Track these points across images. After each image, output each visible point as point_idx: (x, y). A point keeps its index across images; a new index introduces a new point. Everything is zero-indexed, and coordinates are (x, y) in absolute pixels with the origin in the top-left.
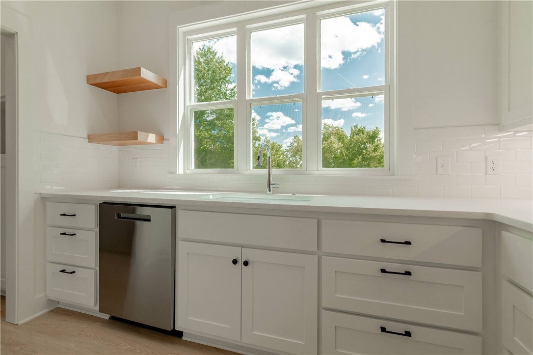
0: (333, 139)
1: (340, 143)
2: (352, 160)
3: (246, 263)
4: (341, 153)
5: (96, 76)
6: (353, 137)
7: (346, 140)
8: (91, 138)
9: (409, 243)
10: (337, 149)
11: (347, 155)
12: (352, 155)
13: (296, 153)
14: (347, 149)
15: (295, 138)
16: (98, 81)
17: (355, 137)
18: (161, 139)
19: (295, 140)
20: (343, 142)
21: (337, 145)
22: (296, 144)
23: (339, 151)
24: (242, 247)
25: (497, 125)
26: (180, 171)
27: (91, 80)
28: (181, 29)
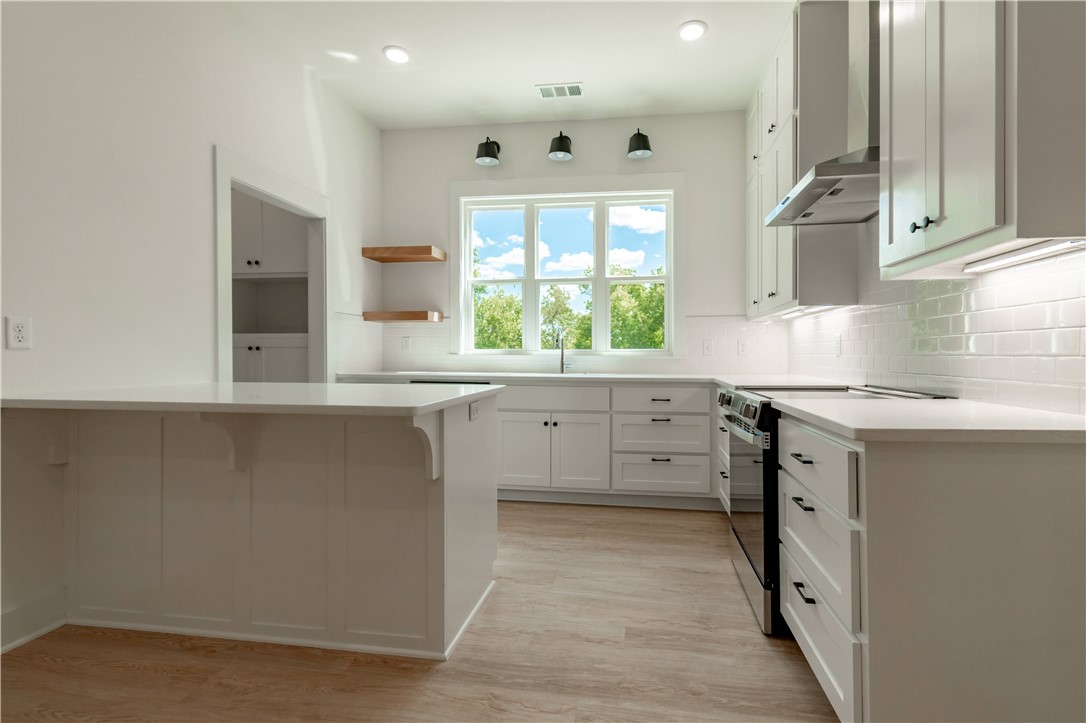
0: (621, 292)
1: (633, 300)
2: (654, 331)
3: (555, 424)
4: (635, 316)
5: (374, 250)
6: (655, 289)
7: (644, 295)
8: (367, 316)
9: (669, 400)
10: (628, 311)
11: (644, 322)
12: (654, 322)
13: (554, 317)
14: (645, 310)
15: (552, 288)
16: (377, 255)
17: (658, 289)
18: (442, 317)
19: (552, 291)
20: (638, 296)
21: (628, 304)
22: (553, 299)
23: (631, 313)
24: (551, 412)
25: (745, 316)
26: (462, 352)
27: (367, 253)
28: (463, 200)
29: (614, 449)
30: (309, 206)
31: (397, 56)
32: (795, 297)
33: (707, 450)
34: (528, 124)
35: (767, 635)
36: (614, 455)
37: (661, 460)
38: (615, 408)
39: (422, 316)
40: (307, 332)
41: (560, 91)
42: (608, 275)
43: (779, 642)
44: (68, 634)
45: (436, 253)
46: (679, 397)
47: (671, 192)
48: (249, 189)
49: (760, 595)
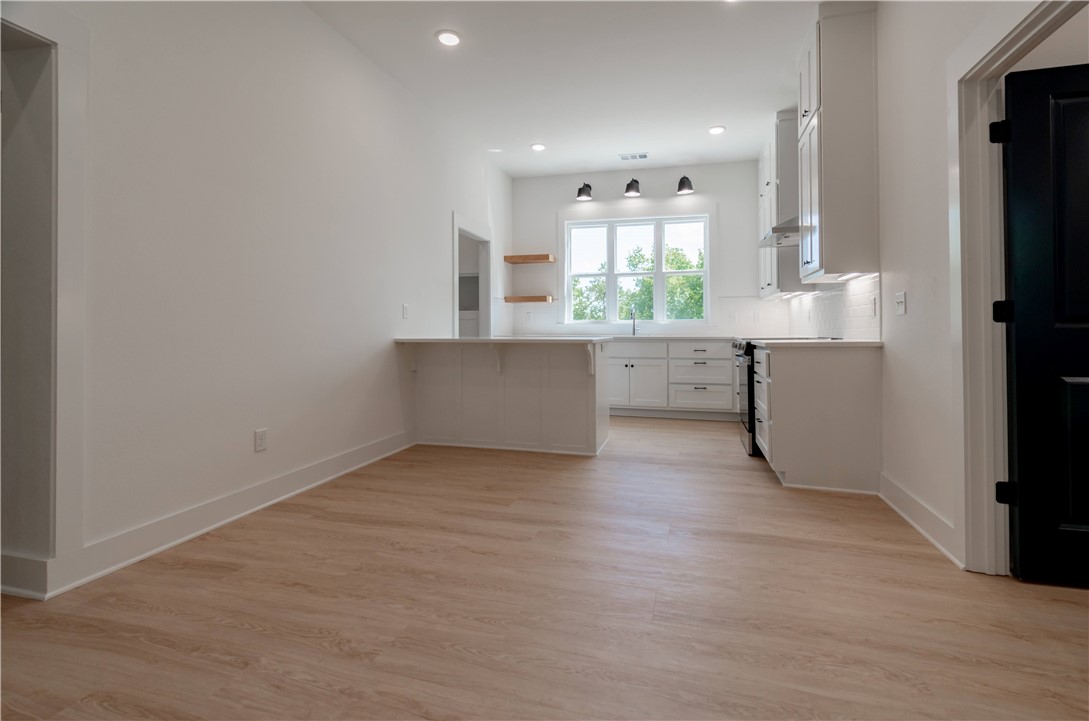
3: (632, 366)
5: (512, 257)
8: (507, 299)
9: (705, 351)
16: (514, 260)
18: (554, 300)
24: (630, 358)
25: (758, 297)
26: (566, 322)
27: (507, 259)
28: (566, 222)
29: (671, 381)
30: (484, 236)
31: (538, 148)
32: (778, 287)
33: (730, 382)
34: (610, 173)
35: (750, 455)
36: (671, 386)
37: (700, 388)
38: (670, 356)
39: (543, 299)
40: (478, 309)
41: (634, 157)
42: (664, 270)
43: (756, 459)
44: (418, 449)
45: (551, 259)
46: (711, 349)
47: (707, 215)
48: (468, 233)
49: (747, 436)
